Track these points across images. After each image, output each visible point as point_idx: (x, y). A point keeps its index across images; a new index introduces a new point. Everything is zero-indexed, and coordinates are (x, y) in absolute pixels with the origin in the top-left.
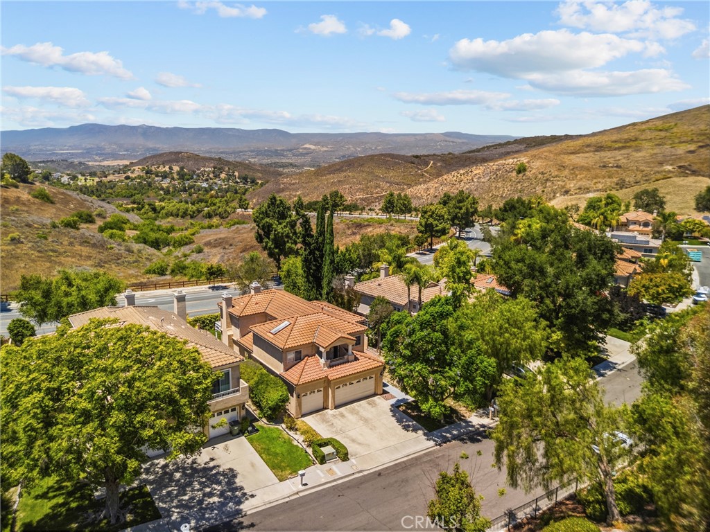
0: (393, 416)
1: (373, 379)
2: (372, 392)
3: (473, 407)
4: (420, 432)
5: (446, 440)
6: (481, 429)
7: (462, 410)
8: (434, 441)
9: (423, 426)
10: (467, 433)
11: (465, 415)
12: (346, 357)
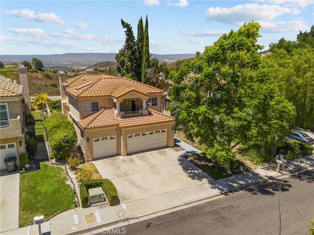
0: (180, 165)
1: (166, 133)
2: (165, 144)
3: (259, 160)
4: (205, 180)
5: (232, 190)
6: (270, 181)
7: (248, 163)
8: (219, 189)
9: (209, 174)
10: (256, 184)
11: (251, 167)
12: (140, 111)
